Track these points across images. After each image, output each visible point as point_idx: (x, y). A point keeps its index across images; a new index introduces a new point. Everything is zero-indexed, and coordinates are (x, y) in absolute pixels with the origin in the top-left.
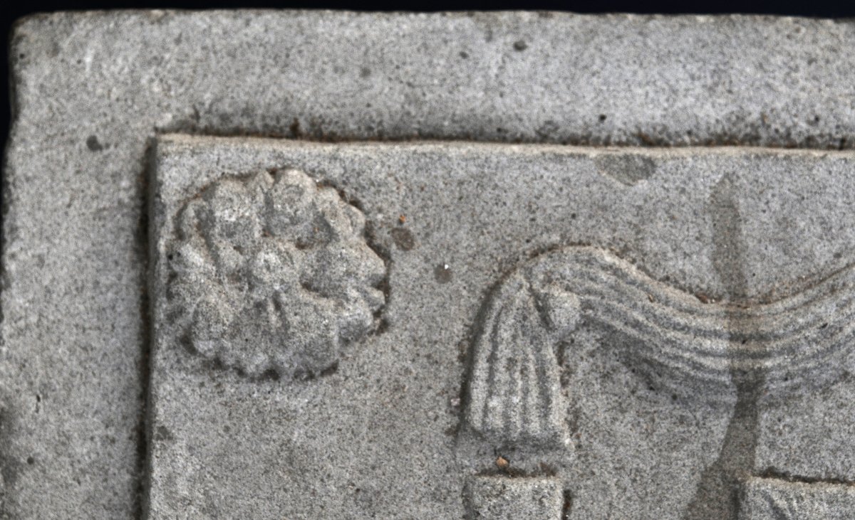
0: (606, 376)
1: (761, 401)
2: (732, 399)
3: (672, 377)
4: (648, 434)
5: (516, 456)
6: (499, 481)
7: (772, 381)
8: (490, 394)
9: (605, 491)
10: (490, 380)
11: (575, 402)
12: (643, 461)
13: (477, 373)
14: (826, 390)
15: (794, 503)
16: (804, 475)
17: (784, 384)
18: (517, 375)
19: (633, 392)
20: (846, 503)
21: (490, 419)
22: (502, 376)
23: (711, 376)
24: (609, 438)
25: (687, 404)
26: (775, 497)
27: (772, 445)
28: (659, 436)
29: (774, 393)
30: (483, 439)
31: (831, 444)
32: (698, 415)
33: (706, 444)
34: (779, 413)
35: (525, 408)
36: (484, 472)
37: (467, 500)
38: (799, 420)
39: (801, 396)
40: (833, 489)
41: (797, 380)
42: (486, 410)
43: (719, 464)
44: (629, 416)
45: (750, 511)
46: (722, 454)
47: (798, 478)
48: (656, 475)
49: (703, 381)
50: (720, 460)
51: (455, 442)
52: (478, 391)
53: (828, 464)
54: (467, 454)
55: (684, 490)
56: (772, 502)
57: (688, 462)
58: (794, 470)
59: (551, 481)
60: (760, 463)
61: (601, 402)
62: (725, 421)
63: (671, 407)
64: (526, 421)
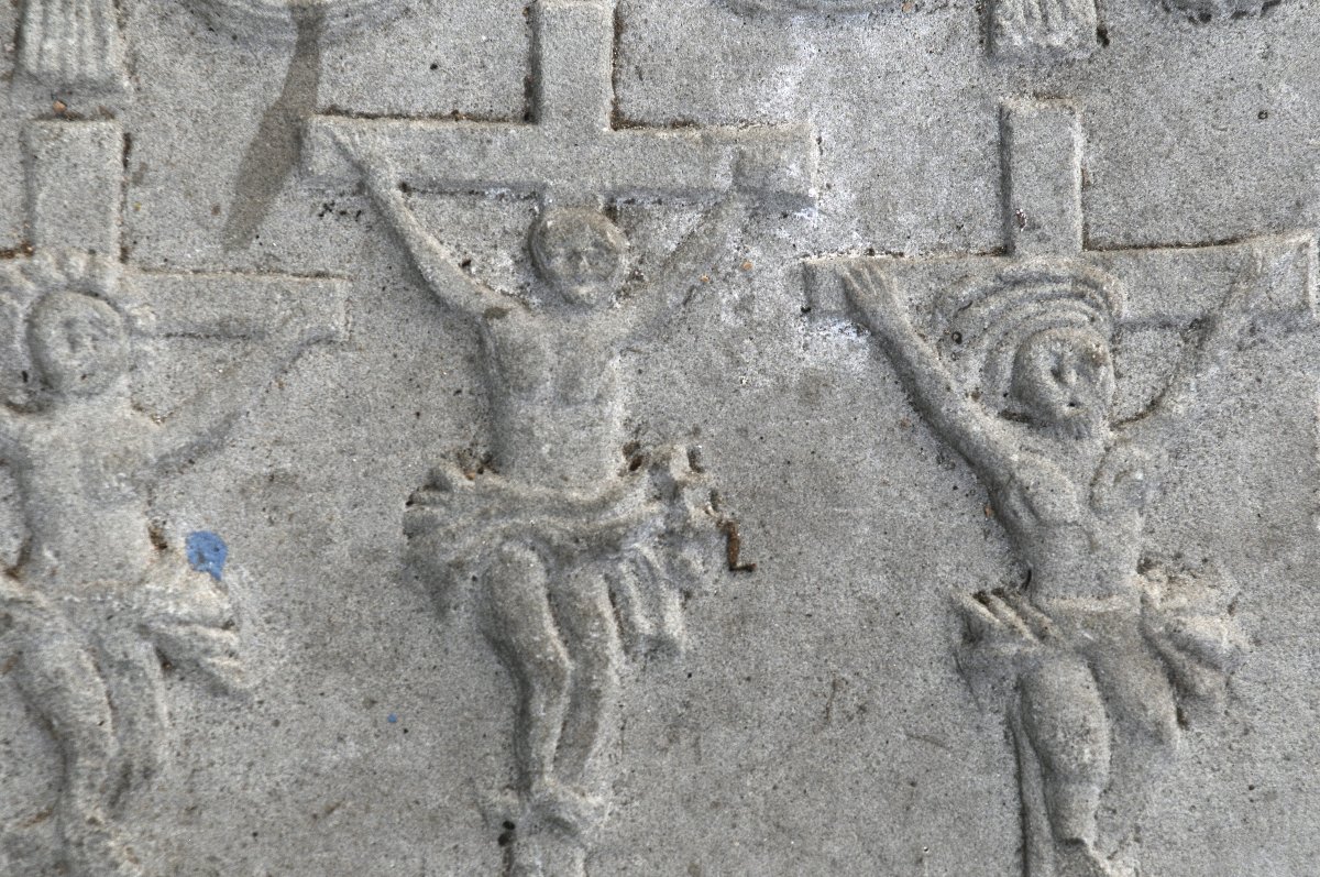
0: (164, 18)
1: (322, 39)
2: (294, 38)
3: (232, 16)
4: (208, 76)
5: (74, 100)
6: (57, 124)
7: (332, 18)
8: (45, 36)
9: (166, 133)
10: (44, 23)
11: (133, 44)
12: (204, 102)
13: (31, 16)
14: (387, 26)
15: (357, 138)
16: (366, 111)
17: (344, 21)
18: (72, 17)
19: (193, 34)
20: (408, 136)
21: (45, 62)
22: (56, 17)
23: (270, 14)
24: (169, 79)
25: (247, 43)
26: (338, 133)
27: (334, 83)
28: (219, 77)
29: (334, 30)
30: (40, 83)
31: (393, 80)
32: (259, 54)
33: (268, 83)
34: (341, 51)
35: (81, 50)
36: (41, 117)
37: (24, 145)
38: (361, 57)
39: (362, 33)
40: (396, 124)
41: (358, 17)
42: (41, 53)
43: (281, 103)
44: (189, 58)
45: (312, 148)
46: (284, 93)
47: (361, 115)
48: (217, 116)
49: (262, 19)
50: (281, 99)
51: (10, 88)
52: (32, 34)
53: (391, 100)
54: (22, 99)
55: (246, 129)
56: (334, 137)
57: (250, 102)
58: (357, 108)
59: (110, 124)
60: (322, 101)
61: (159, 44)
62: (286, 60)
63: (231, 47)
64: (82, 63)
